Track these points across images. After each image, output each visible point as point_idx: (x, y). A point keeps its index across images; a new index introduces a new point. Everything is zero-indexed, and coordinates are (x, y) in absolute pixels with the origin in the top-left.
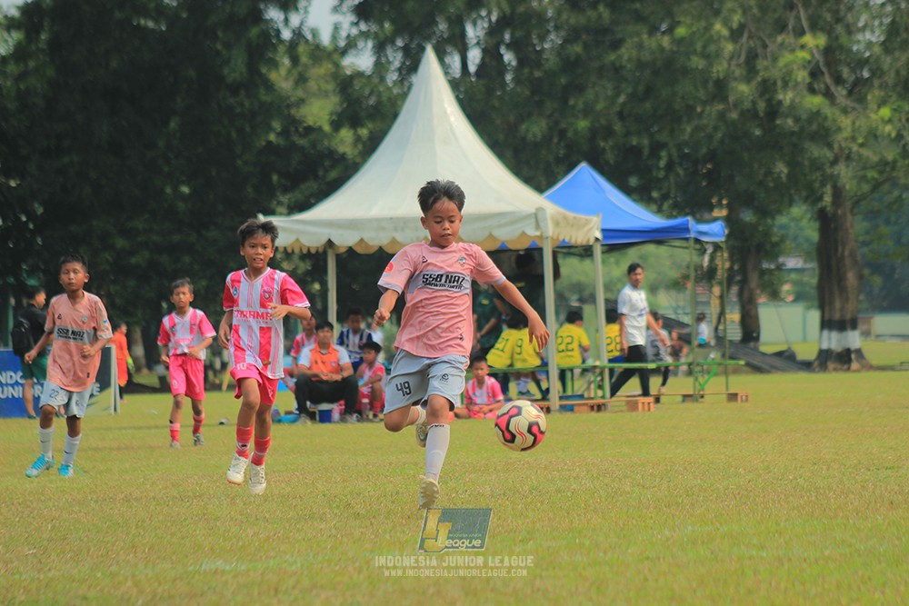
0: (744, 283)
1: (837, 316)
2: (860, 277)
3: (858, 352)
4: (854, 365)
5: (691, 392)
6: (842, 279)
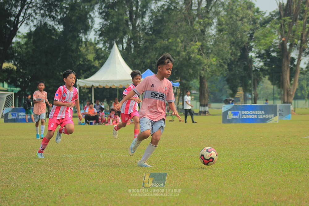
1: (203, 104)
2: (208, 95)
3: (208, 111)
4: (207, 114)
5: (171, 120)
6: (204, 95)
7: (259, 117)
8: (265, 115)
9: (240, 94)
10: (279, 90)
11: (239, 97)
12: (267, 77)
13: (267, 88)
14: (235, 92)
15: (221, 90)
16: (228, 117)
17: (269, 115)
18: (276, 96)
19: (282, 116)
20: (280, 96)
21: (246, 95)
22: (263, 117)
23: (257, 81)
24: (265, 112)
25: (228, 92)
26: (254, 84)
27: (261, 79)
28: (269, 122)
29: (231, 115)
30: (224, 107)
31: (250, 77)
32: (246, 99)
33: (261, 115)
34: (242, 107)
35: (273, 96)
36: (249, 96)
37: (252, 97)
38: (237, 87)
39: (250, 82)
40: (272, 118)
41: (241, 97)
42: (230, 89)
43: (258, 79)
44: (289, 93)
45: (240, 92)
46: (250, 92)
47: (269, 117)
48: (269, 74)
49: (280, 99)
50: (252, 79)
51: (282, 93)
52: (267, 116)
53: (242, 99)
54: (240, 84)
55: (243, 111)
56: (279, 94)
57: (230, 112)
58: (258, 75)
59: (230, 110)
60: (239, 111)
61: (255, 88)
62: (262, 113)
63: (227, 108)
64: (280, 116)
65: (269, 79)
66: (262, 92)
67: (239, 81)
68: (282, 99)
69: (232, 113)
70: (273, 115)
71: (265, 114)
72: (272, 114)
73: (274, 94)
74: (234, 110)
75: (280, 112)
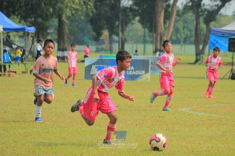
0: (38, 37)
1: (62, 48)
2: (68, 38)
3: (67, 57)
4: (66, 60)
5: (24, 71)
6: (63, 38)
7: (128, 74)
8: (135, 72)
9: (105, 35)
10: (151, 34)
11: (104, 39)
12: (137, 18)
13: (136, 30)
14: (99, 34)
15: (82, 30)
16: (92, 72)
17: (140, 72)
18: (148, 38)
19: (154, 70)
20: (152, 39)
21: (112, 36)
22: (133, 73)
23: (125, 23)
24: (134, 67)
25: (91, 33)
26: (122, 26)
27: (130, 20)
28: (139, 80)
29: (95, 70)
30: (87, 60)
31: (118, 18)
32: (111, 41)
33: (130, 72)
34: (108, 62)
35: (144, 39)
36: (115, 38)
37: (119, 39)
38: (102, 28)
39: (117, 23)
40: (142, 75)
41: (106, 39)
42: (94, 31)
43: (127, 21)
44: (163, 38)
45: (106, 33)
46: (118, 35)
47: (139, 74)
48: (140, 15)
49: (152, 42)
50: (120, 20)
51: (155, 36)
52: (137, 73)
53: (107, 42)
54: (106, 26)
55: (109, 65)
56: (150, 37)
57: (94, 67)
58: (127, 16)
59: (94, 64)
60: (105, 66)
61: (123, 31)
62: (131, 69)
63: (91, 62)
64: (152, 70)
65: (139, 21)
66: (131, 34)
67: (105, 22)
68: (154, 43)
69: (96, 67)
70: (143, 72)
71: (135, 70)
72: (143, 70)
73: (145, 36)
74: (99, 64)
75: (152, 66)
